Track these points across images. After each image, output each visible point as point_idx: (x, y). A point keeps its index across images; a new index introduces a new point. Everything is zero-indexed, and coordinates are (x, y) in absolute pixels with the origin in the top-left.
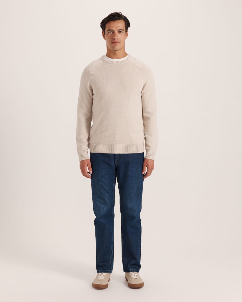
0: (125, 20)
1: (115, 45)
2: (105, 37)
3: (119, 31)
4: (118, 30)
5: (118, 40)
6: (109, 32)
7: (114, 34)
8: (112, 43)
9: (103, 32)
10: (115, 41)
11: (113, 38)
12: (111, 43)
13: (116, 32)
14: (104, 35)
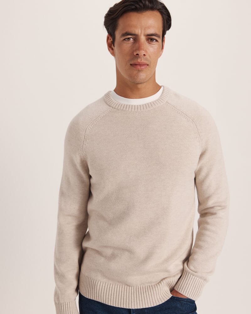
0: (162, 13)
1: (139, 71)
2: (112, 49)
3: (150, 38)
4: (148, 35)
5: (146, 59)
6: (124, 39)
7: (137, 45)
8: (131, 65)
9: (108, 38)
10: (139, 60)
11: (135, 54)
12: (129, 64)
13: (143, 38)
14: (111, 45)
